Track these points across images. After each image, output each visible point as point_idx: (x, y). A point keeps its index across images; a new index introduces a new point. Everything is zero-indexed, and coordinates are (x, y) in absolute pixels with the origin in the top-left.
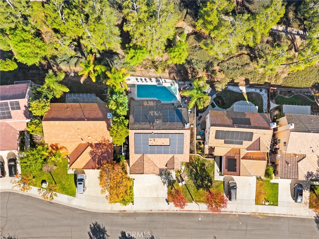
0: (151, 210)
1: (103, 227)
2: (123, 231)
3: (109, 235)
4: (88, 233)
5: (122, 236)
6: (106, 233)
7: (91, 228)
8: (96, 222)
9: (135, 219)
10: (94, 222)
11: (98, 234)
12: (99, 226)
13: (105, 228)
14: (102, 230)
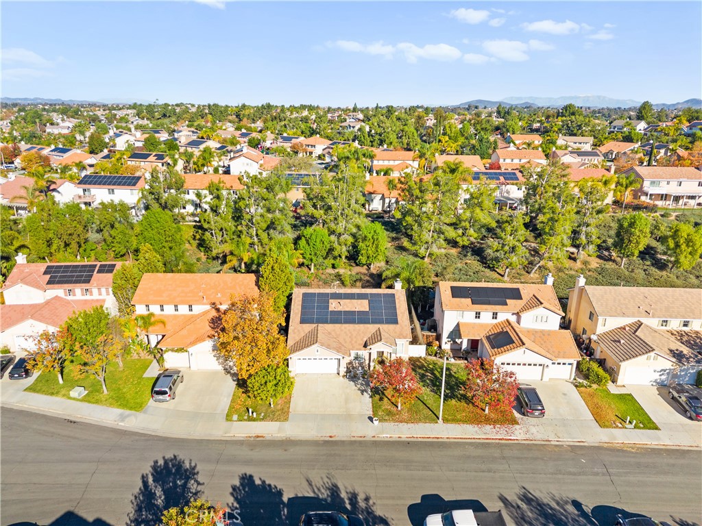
0: (331, 437)
1: (190, 466)
2: (246, 474)
3: (201, 482)
4: (143, 477)
5: (241, 484)
6: (196, 476)
7: (155, 467)
8: (175, 456)
9: (286, 450)
10: (169, 455)
11: (171, 479)
12: (179, 462)
13: (195, 466)
14: (186, 470)
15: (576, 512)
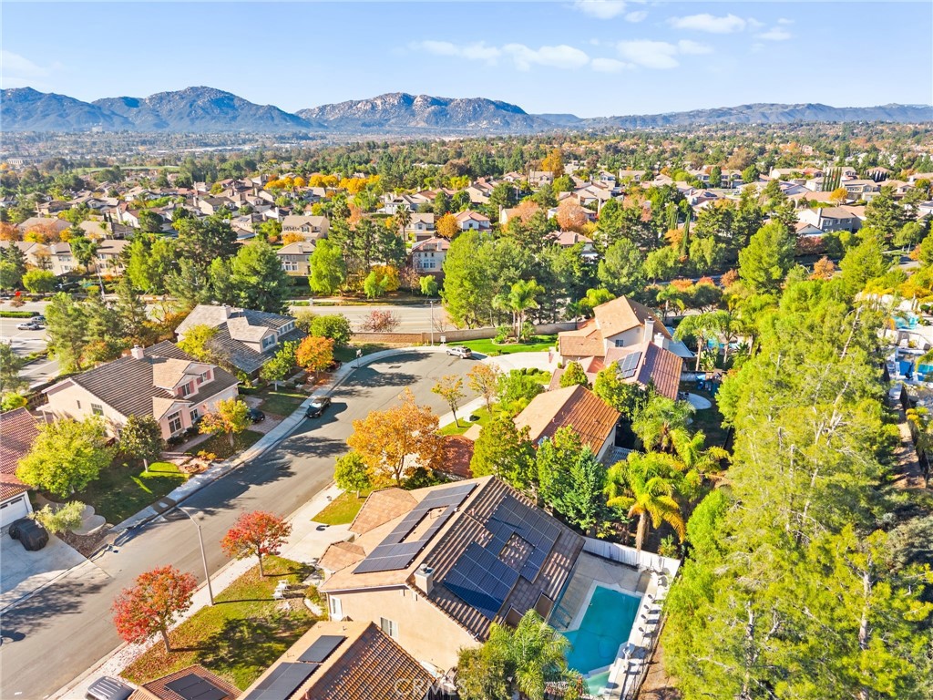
15: (18, 631)
